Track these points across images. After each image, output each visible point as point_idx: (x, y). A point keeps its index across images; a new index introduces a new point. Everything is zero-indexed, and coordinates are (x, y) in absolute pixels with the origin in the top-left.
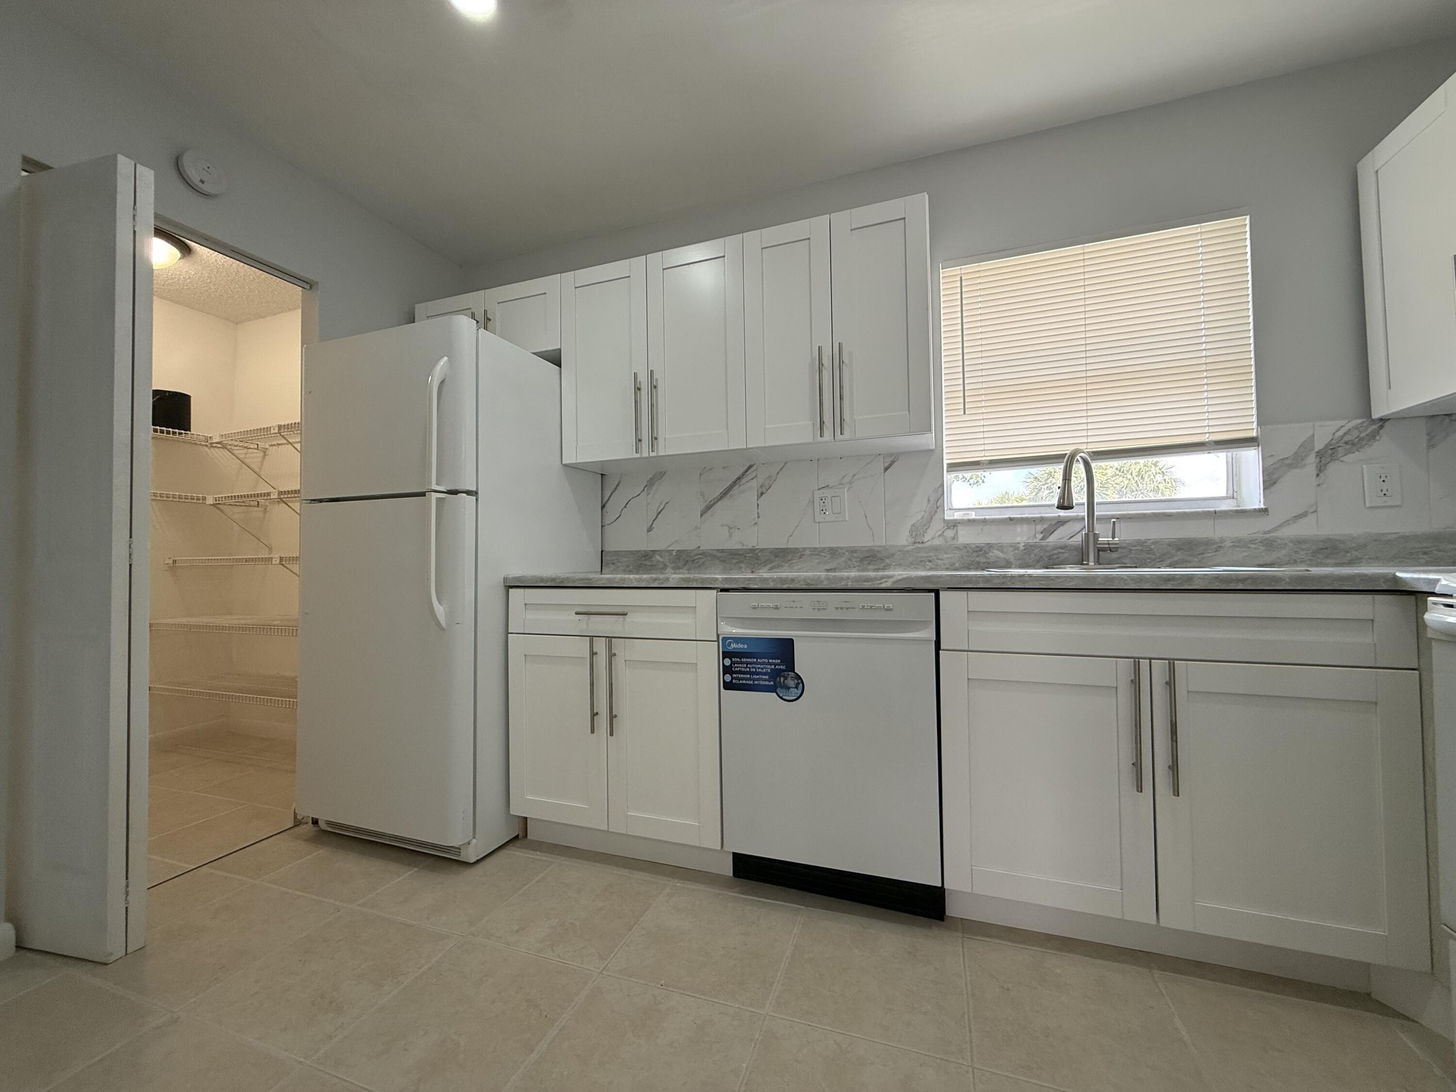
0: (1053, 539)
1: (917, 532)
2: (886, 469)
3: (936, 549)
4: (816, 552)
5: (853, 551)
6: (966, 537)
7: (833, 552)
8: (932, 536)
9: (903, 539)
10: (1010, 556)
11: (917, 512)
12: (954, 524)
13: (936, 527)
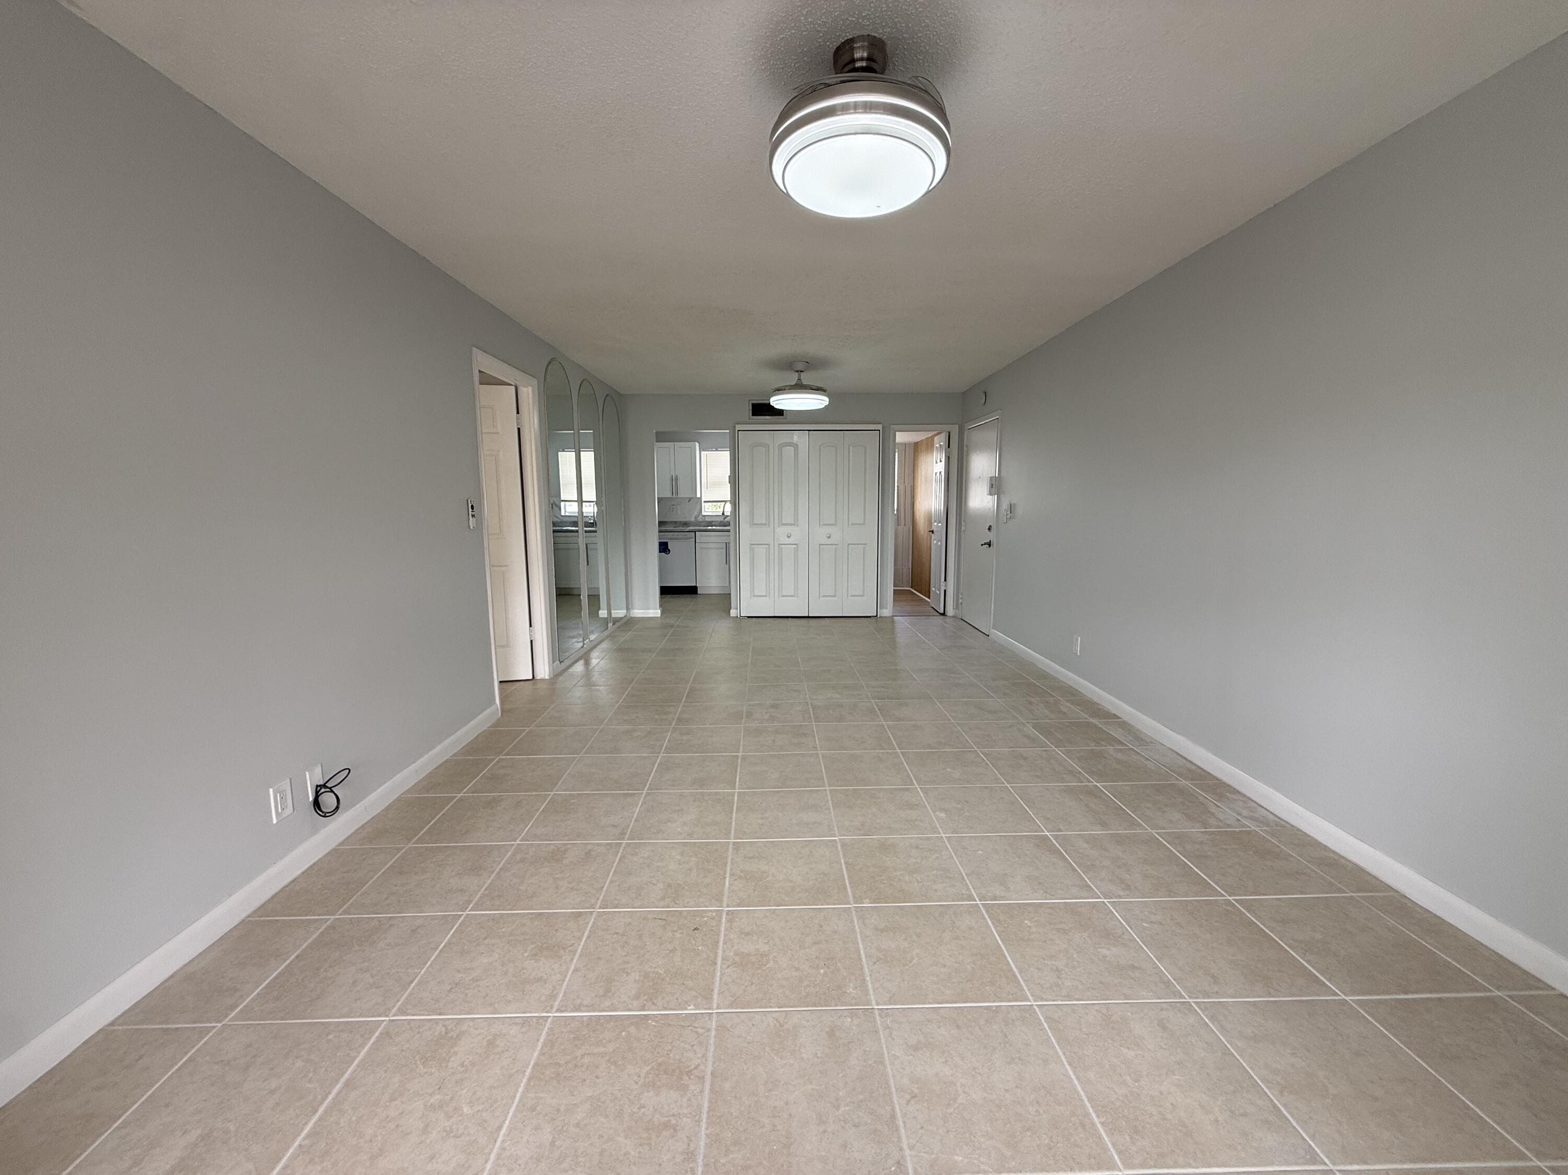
0: (726, 520)
1: (696, 517)
2: (689, 501)
3: (701, 522)
4: (672, 522)
5: (680, 522)
6: (707, 519)
7: (676, 522)
8: (700, 519)
9: (693, 519)
10: (716, 524)
11: (696, 513)
12: (705, 516)
13: (700, 517)
